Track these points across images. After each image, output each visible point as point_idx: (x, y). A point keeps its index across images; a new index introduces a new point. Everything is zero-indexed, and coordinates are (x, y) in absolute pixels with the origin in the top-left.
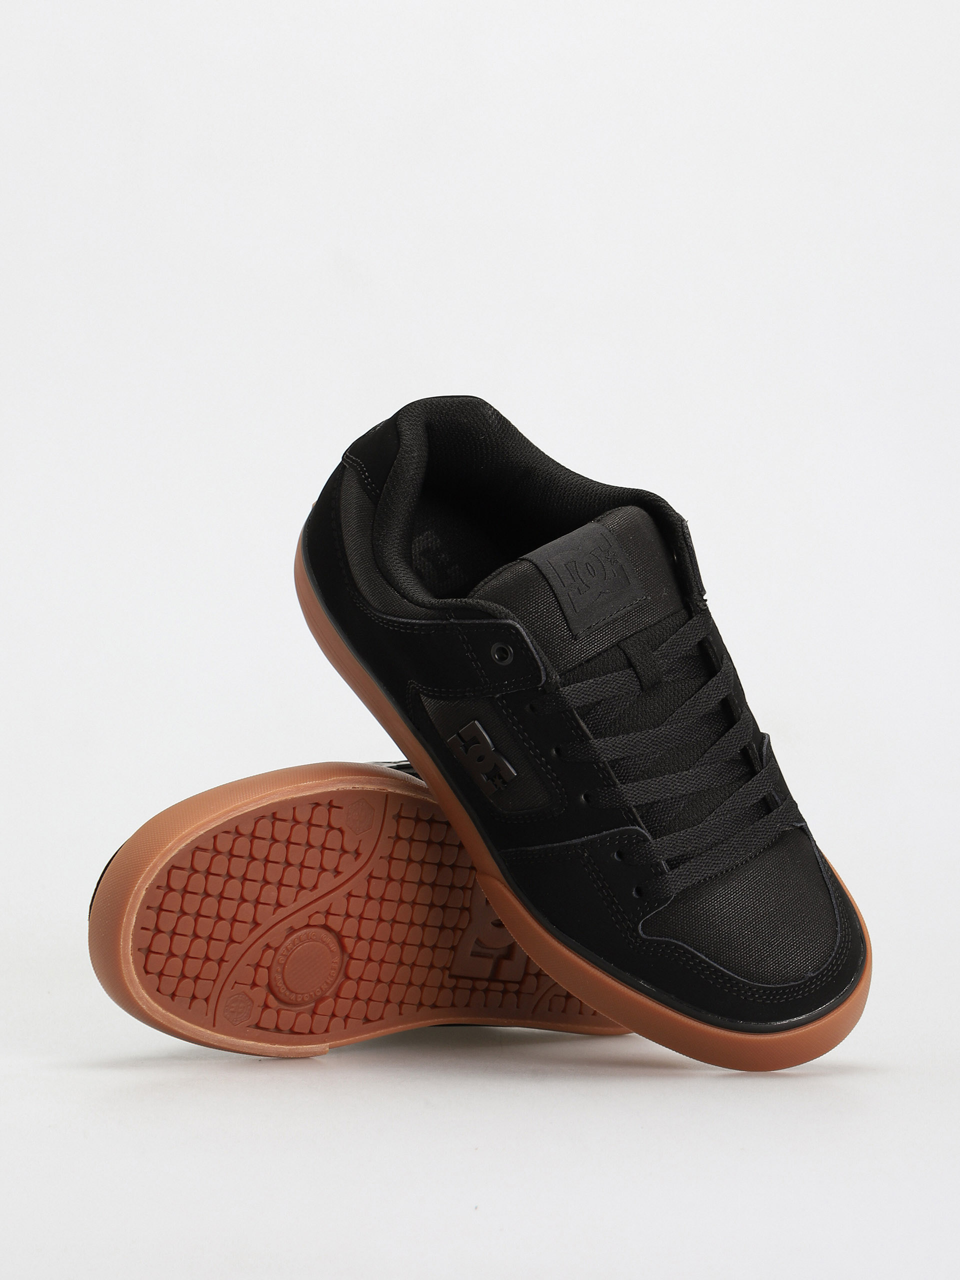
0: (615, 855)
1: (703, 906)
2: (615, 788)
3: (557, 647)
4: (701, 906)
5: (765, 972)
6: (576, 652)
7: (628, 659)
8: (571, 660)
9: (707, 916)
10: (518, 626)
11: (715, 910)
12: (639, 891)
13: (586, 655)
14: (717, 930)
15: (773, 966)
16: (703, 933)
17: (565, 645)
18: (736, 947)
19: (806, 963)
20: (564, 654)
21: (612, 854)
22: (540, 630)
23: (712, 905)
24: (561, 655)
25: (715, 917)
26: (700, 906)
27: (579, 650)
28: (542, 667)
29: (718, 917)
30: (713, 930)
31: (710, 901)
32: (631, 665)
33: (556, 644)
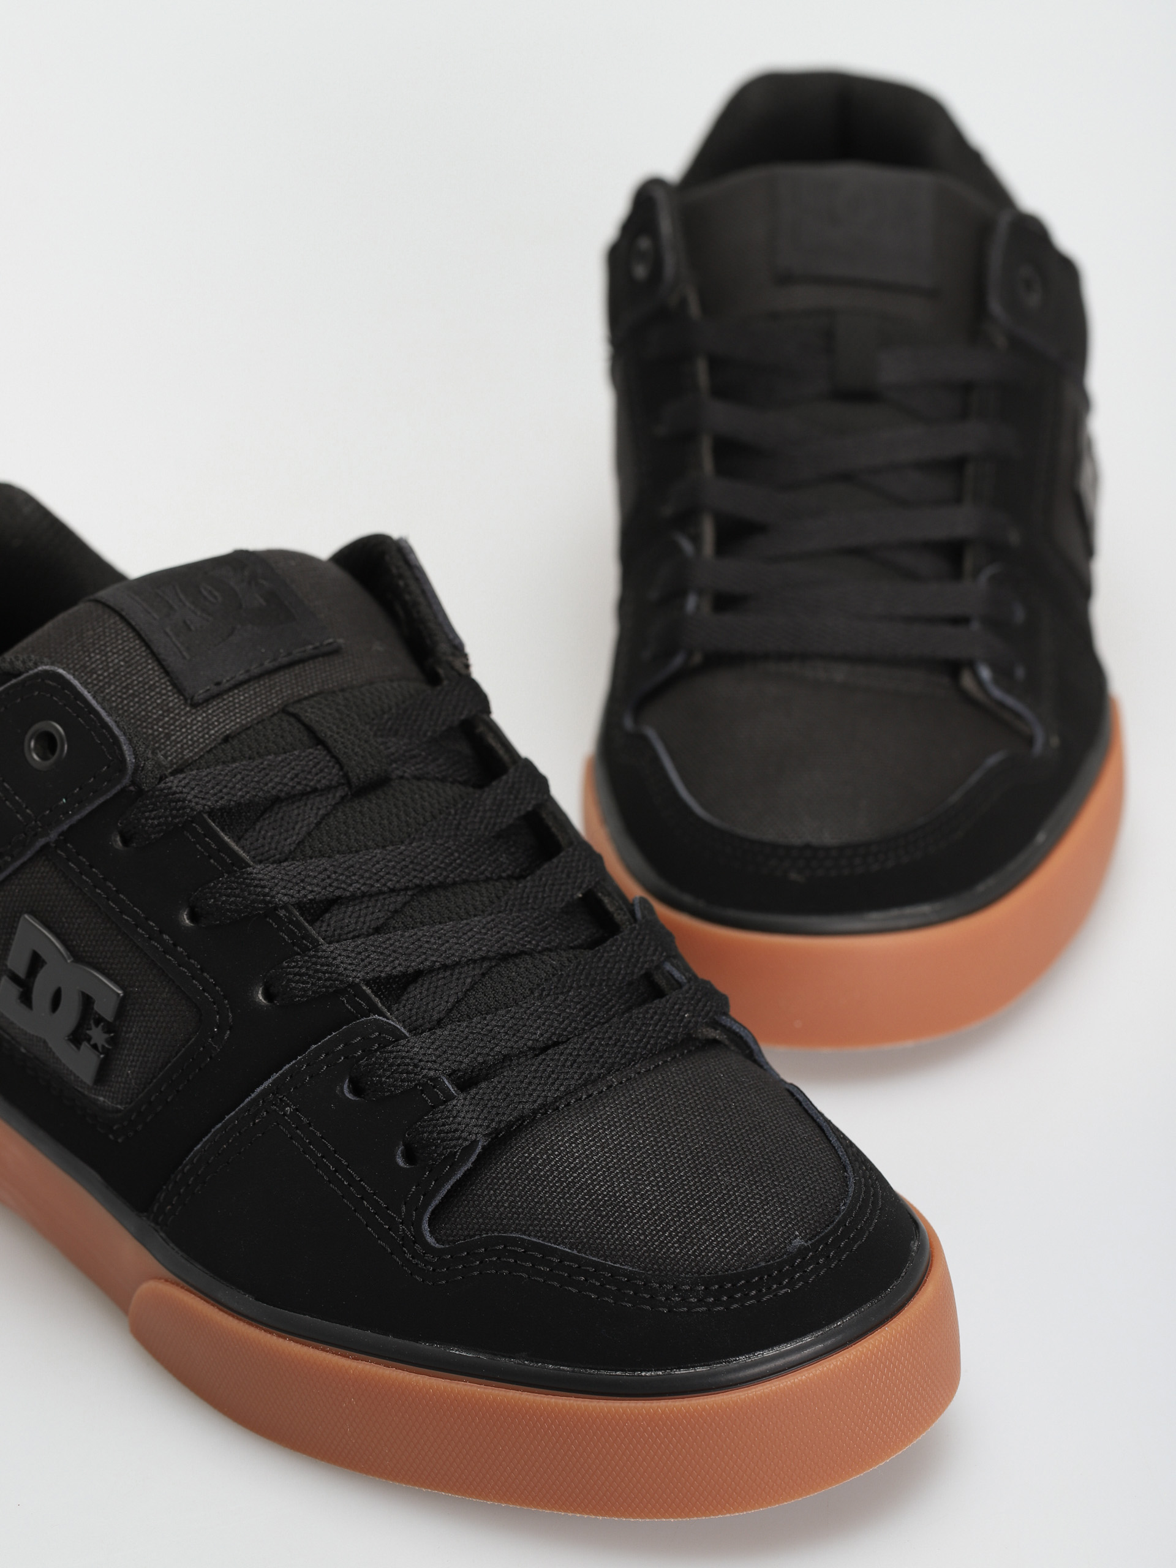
0: (346, 1090)
1: (548, 1157)
2: (317, 951)
3: (157, 724)
4: (545, 1157)
5: (702, 1251)
6: (197, 728)
7: (309, 729)
8: (190, 743)
9: (560, 1173)
10: (61, 671)
11: (575, 1160)
12: (409, 1156)
13: (219, 730)
14: (585, 1194)
15: (716, 1238)
16: (557, 1206)
17: (172, 718)
18: (630, 1218)
19: (787, 1225)
20: (174, 735)
21: (338, 1088)
22: (116, 700)
23: (568, 1153)
24: (168, 736)
25: (577, 1170)
26: (542, 1158)
27: (203, 724)
28: (123, 737)
29: (583, 1171)
30: (577, 1196)
31: (561, 1146)
32: (318, 741)
33: (155, 719)
